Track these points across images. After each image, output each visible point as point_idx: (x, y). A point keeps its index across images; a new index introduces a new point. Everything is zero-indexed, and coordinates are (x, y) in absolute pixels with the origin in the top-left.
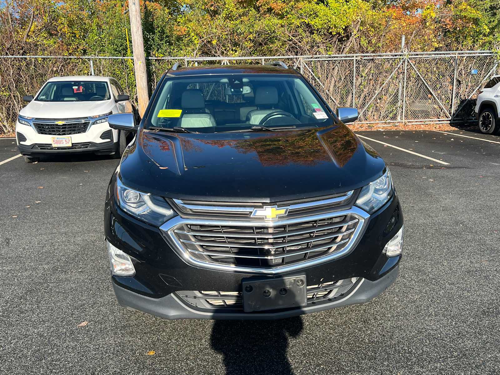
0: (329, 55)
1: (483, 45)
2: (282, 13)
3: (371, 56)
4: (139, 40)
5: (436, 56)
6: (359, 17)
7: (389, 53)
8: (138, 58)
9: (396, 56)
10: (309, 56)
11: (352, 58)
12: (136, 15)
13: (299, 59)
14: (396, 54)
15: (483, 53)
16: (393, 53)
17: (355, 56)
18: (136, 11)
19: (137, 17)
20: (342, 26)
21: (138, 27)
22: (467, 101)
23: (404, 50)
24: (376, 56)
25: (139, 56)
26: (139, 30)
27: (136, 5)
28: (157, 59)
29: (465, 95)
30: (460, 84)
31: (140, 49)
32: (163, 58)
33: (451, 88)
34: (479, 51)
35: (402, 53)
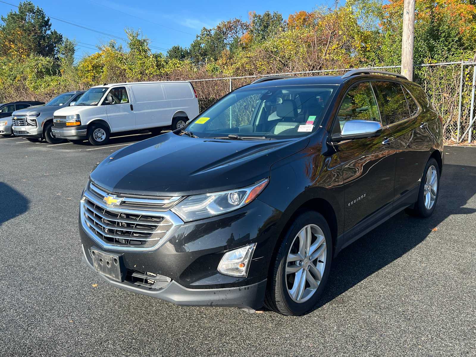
4: (408, 49)
8: (404, 67)
12: (409, 24)
18: (409, 20)
19: (410, 26)
21: (409, 36)
25: (406, 65)
26: (410, 39)
27: (410, 14)
28: (430, 66)
31: (408, 58)
32: (436, 64)
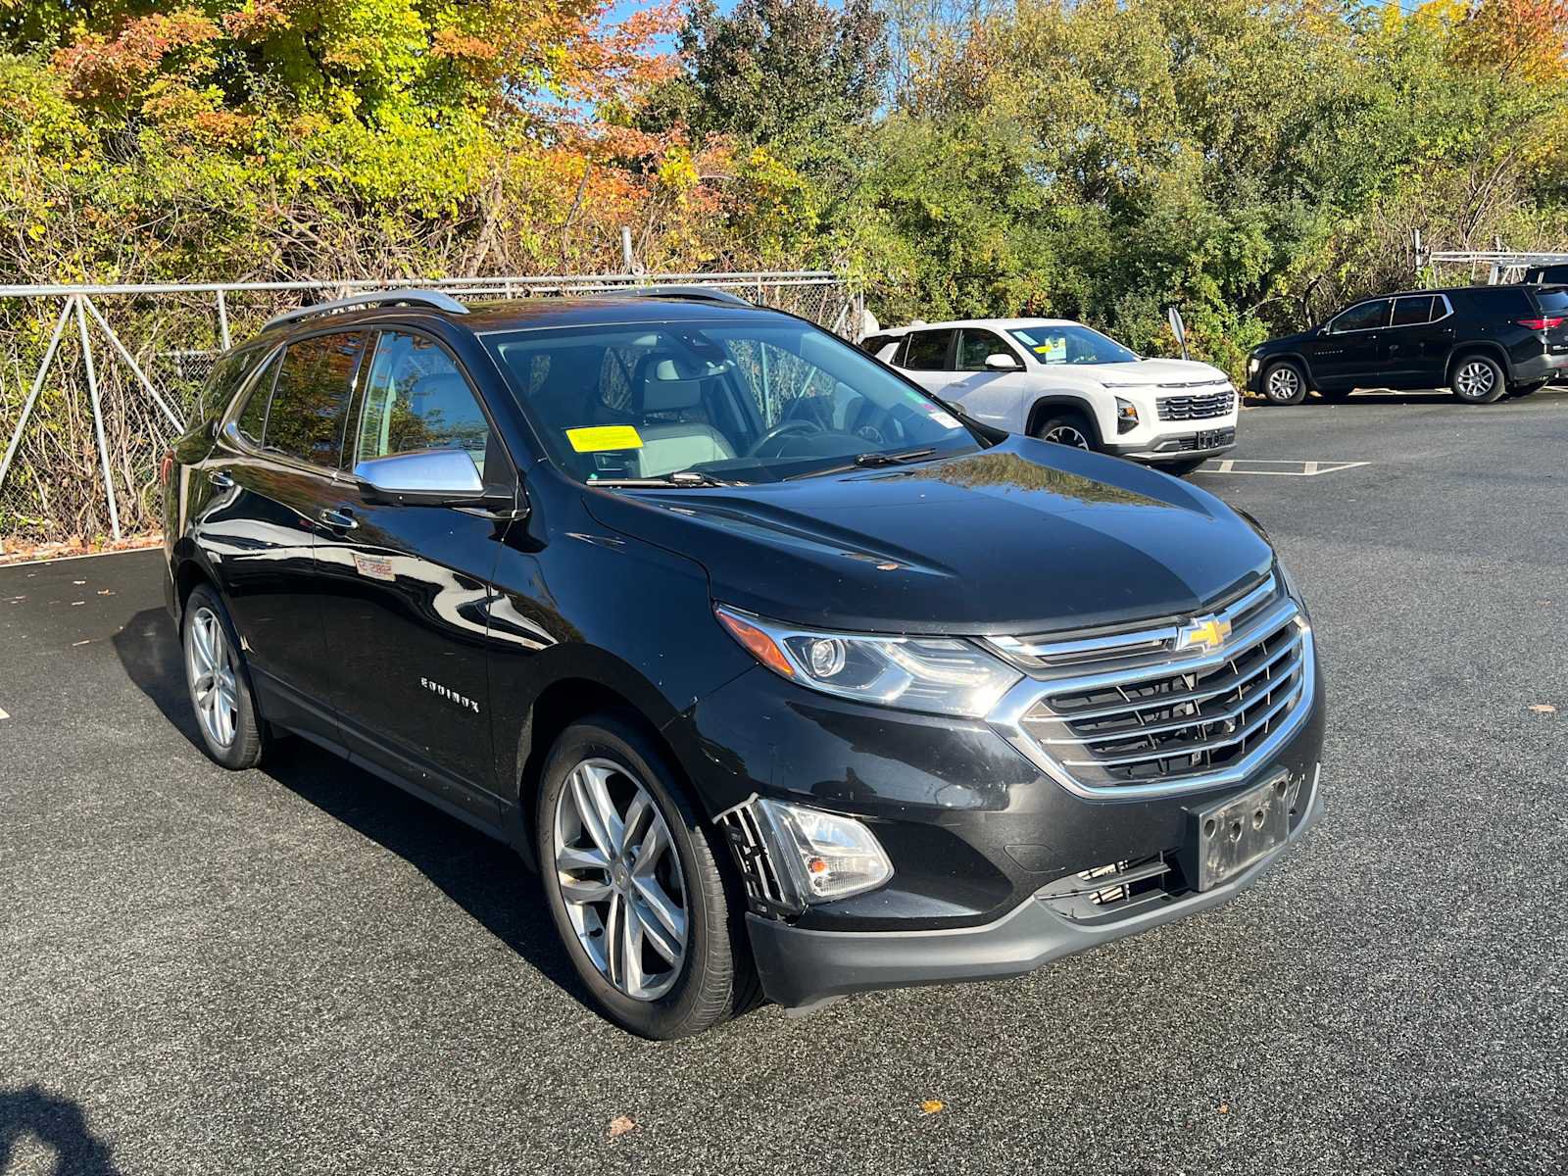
0: (434, 279)
1: (808, 258)
2: (239, 144)
3: (553, 284)
5: (713, 284)
6: (495, 171)
7: (594, 276)
9: (616, 283)
10: (373, 282)
11: (502, 290)
13: (342, 292)
14: (617, 277)
15: (812, 278)
16: (608, 276)
17: (507, 284)
20: (457, 194)
22: (796, 404)
23: (634, 267)
24: (565, 283)
29: (790, 389)
30: (776, 359)
33: (755, 370)
34: (802, 273)
35: (630, 277)
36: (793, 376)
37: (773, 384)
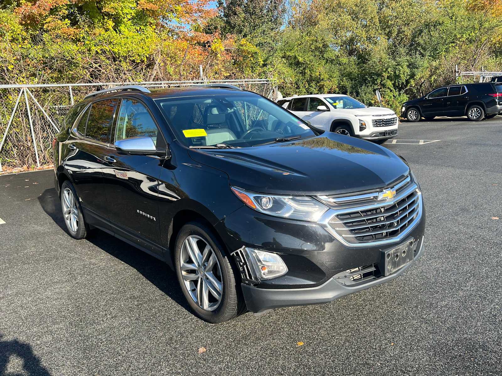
0: (139, 82)
1: (259, 75)
2: (75, 38)
3: (177, 83)
5: (229, 83)
6: (158, 47)
7: (191, 81)
9: (198, 83)
11: (161, 86)
13: (110, 86)
14: (198, 81)
15: (261, 81)
16: (195, 81)
17: (163, 84)
20: (146, 54)
22: (256, 122)
23: (203, 78)
24: (181, 83)
29: (254, 117)
30: (249, 108)
33: (243, 111)
34: (258, 79)
35: (202, 81)
36: (255, 113)
37: (249, 116)
